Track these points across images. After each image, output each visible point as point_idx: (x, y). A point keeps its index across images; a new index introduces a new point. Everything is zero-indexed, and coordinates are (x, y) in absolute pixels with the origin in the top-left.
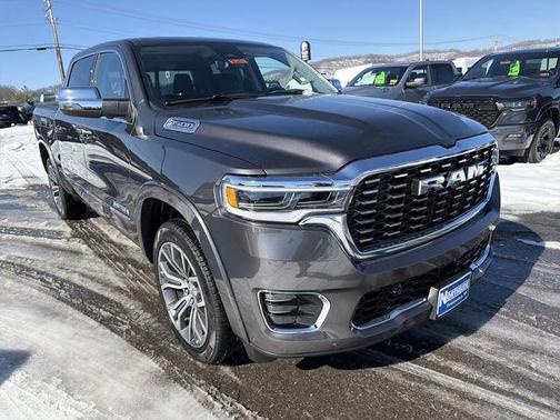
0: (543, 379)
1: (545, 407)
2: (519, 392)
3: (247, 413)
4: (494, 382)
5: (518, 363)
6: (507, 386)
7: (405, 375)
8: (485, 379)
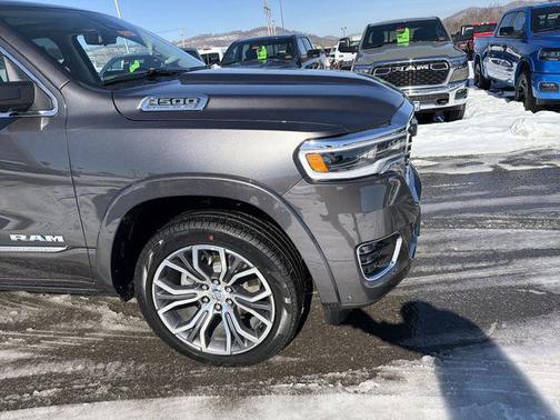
0: (469, 254)
1: (485, 267)
2: (467, 266)
3: (344, 374)
4: (452, 267)
5: (446, 251)
6: (459, 266)
7: (405, 288)
8: (445, 268)
